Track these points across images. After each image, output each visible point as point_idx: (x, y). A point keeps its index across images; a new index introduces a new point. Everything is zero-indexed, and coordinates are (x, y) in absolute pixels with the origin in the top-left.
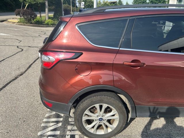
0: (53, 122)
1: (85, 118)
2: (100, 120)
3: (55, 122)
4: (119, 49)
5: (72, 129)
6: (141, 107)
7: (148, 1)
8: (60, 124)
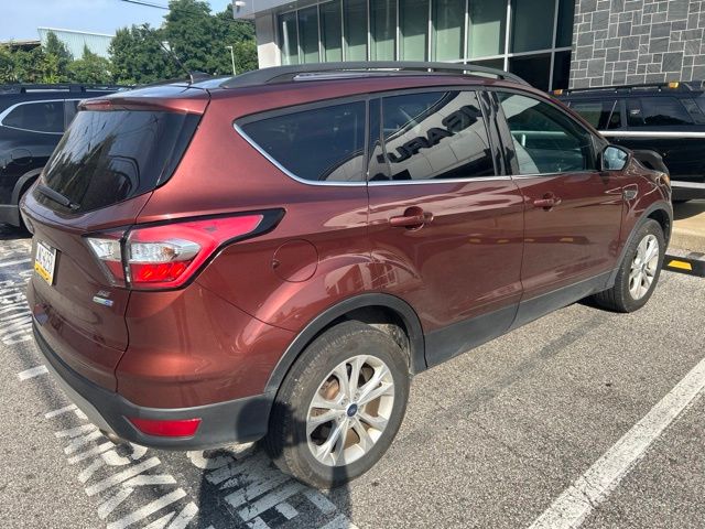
2: (351, 411)
4: (365, 184)
5: (249, 499)
8: (192, 509)
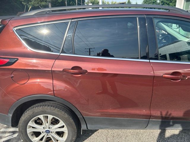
0: (10, 132)
1: (29, 131)
2: (47, 132)
3: (11, 133)
4: (59, 54)
6: (90, 118)
7: (158, 2)
8: (16, 135)
